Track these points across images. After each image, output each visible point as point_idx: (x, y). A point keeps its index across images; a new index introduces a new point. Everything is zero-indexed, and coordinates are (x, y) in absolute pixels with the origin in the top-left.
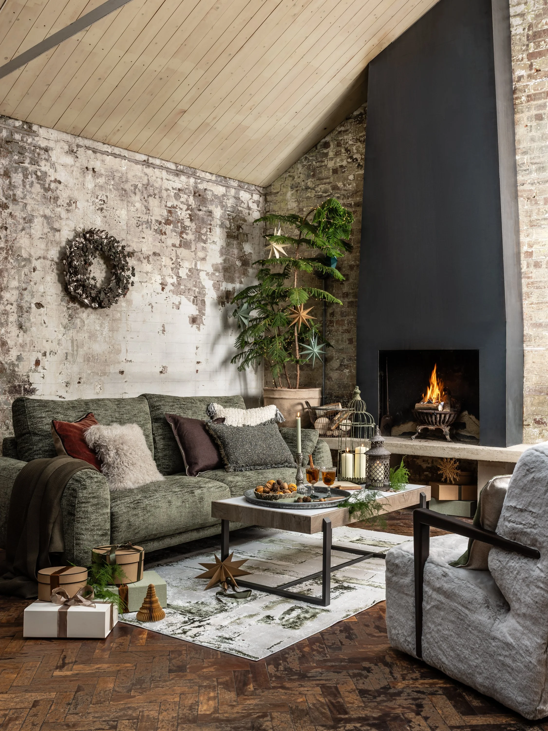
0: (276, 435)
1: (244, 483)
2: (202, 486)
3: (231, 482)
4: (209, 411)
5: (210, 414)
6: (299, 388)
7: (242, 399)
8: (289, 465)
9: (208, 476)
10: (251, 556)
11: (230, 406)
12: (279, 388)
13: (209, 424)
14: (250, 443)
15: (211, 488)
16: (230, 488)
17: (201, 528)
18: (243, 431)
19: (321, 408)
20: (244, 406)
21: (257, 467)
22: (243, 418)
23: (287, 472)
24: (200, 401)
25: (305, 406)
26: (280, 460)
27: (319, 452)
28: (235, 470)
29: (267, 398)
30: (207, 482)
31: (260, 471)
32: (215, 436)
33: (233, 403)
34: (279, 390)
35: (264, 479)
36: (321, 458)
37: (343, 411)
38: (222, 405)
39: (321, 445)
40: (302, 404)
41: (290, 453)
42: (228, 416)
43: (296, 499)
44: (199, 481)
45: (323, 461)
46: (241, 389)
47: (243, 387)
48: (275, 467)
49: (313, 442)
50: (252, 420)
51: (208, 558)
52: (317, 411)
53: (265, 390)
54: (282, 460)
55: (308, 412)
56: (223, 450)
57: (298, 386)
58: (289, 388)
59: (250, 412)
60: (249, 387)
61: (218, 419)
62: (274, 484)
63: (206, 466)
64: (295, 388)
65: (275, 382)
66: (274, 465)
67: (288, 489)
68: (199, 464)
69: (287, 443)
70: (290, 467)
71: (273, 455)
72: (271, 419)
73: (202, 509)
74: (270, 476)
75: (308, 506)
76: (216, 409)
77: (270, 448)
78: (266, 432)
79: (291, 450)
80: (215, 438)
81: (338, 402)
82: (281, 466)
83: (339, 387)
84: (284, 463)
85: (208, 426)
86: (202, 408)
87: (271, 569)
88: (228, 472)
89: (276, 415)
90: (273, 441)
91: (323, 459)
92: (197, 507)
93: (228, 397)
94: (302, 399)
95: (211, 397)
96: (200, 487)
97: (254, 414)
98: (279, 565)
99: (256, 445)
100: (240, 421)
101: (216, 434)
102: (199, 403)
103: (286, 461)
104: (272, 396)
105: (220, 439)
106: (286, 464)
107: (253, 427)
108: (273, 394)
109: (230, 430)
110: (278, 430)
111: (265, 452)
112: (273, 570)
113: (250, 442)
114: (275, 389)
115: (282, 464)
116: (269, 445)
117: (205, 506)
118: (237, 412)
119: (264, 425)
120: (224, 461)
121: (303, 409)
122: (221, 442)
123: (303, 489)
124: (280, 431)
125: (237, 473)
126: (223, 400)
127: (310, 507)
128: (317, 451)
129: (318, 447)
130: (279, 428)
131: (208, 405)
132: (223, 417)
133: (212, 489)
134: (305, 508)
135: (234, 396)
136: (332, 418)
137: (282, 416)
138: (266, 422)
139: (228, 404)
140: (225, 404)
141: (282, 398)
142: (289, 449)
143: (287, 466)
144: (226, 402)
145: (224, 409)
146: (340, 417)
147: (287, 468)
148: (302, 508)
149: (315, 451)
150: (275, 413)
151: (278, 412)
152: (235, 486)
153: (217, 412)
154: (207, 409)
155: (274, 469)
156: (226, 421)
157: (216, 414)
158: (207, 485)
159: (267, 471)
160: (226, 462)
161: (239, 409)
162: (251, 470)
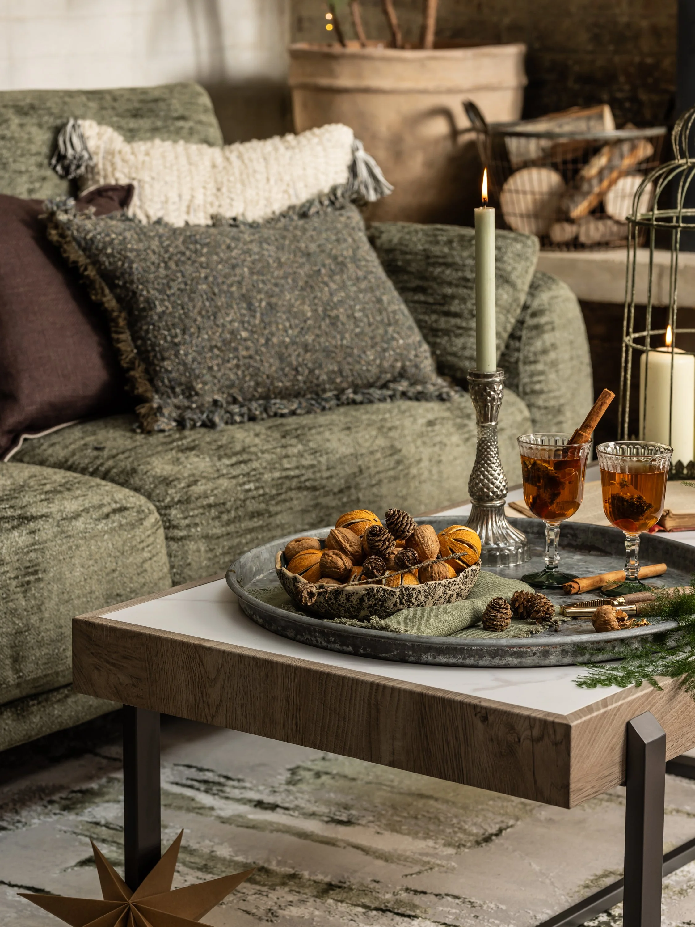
0: (355, 259)
1: (225, 483)
2: (33, 511)
3: (167, 482)
4: (62, 158)
5: (67, 170)
6: (438, 46)
7: (205, 100)
8: (412, 391)
9: (61, 453)
10: (260, 804)
11: (155, 131)
12: (353, 47)
13: (62, 217)
14: (246, 298)
15: (77, 516)
16: (163, 510)
17: (34, 697)
18: (214, 248)
19: (530, 128)
20: (215, 132)
21: (278, 404)
22: (211, 186)
23: (407, 422)
24: (21, 111)
25: (463, 122)
26: (374, 370)
27: (537, 327)
28: (181, 424)
29: (304, 87)
30: (55, 491)
31: (291, 420)
32: (91, 272)
33: (167, 118)
34: (354, 57)
35: (307, 461)
36: (545, 352)
37: (619, 141)
38: (118, 128)
39: (544, 297)
40: (447, 114)
41: (416, 336)
42: (146, 177)
43: (482, 604)
44: (21, 489)
45: (554, 364)
46: (197, 51)
47: (204, 42)
48: (354, 402)
49: (513, 285)
50: (251, 193)
51: (71, 817)
52: (513, 144)
53: (296, 55)
54: (383, 371)
55: (472, 145)
56: (126, 336)
57: (430, 38)
58: (393, 44)
59: (240, 157)
60: (228, 40)
61: (101, 192)
62: (372, 532)
63: (52, 406)
64: (420, 45)
65: (335, 22)
66: (350, 393)
67: (442, 554)
68: (24, 399)
69: (402, 289)
70: (419, 397)
71: (347, 351)
72: (334, 190)
73: (34, 619)
74: (334, 444)
75: (546, 653)
76: (92, 144)
77: (334, 322)
78: (313, 247)
79: (421, 325)
80: (92, 282)
81: (600, 102)
82: (377, 393)
83: (596, 39)
84: (394, 380)
85: (57, 225)
86: (30, 141)
87: (354, 881)
88: (149, 432)
89: (353, 169)
90: (343, 286)
91: (552, 355)
92: (13, 612)
93: (144, 91)
94: (450, 91)
95: (70, 94)
96: (24, 519)
97: (260, 167)
98: (386, 858)
99: (271, 306)
100: (199, 199)
101: (96, 262)
102: (15, 121)
103: (402, 374)
104: (324, 81)
105: (113, 287)
106: (403, 386)
107: (253, 226)
108: (331, 74)
109: (155, 244)
110: (362, 236)
111: (309, 338)
112: (365, 891)
113: (244, 297)
114: (337, 49)
115: (385, 386)
116: (329, 306)
117: (50, 605)
118: (183, 160)
119: (304, 215)
120: (132, 381)
121: (455, 133)
122: (119, 300)
123: (505, 538)
124: (372, 240)
125: (190, 436)
126: (122, 106)
127: (553, 659)
128: (530, 322)
129: (535, 304)
130: (368, 227)
131: (58, 130)
132: (124, 181)
133: (79, 524)
134: (528, 661)
135: (170, 88)
136: (576, 171)
137: (378, 172)
138: (310, 203)
139: (145, 123)
140: (133, 124)
141: (367, 91)
142: (410, 322)
143: (404, 394)
144: (136, 114)
145: (126, 148)
146: (610, 167)
147: (405, 404)
148: (511, 660)
149: (521, 323)
150: (347, 159)
151: (361, 154)
152: (185, 501)
153: (99, 161)
154: (54, 146)
155: (353, 411)
156: (135, 200)
157: (91, 169)
158: (54, 508)
159: (322, 419)
160: (142, 387)
161: (194, 148)
162: (252, 419)
